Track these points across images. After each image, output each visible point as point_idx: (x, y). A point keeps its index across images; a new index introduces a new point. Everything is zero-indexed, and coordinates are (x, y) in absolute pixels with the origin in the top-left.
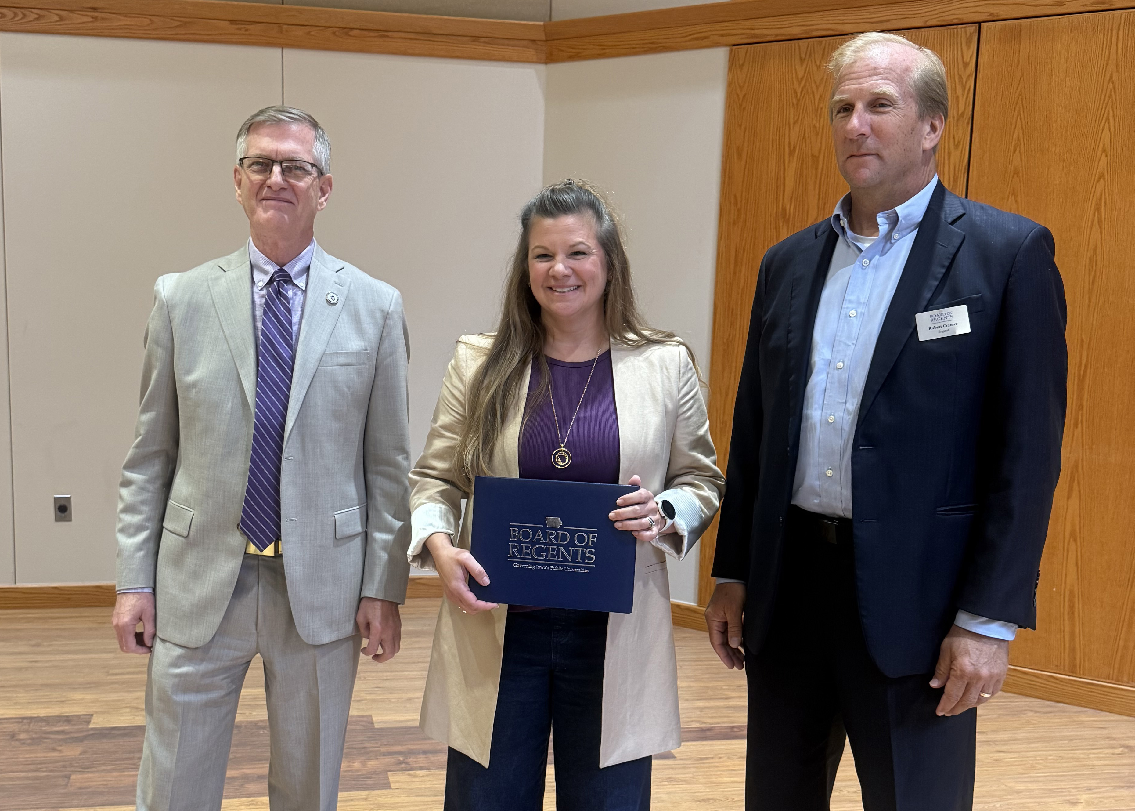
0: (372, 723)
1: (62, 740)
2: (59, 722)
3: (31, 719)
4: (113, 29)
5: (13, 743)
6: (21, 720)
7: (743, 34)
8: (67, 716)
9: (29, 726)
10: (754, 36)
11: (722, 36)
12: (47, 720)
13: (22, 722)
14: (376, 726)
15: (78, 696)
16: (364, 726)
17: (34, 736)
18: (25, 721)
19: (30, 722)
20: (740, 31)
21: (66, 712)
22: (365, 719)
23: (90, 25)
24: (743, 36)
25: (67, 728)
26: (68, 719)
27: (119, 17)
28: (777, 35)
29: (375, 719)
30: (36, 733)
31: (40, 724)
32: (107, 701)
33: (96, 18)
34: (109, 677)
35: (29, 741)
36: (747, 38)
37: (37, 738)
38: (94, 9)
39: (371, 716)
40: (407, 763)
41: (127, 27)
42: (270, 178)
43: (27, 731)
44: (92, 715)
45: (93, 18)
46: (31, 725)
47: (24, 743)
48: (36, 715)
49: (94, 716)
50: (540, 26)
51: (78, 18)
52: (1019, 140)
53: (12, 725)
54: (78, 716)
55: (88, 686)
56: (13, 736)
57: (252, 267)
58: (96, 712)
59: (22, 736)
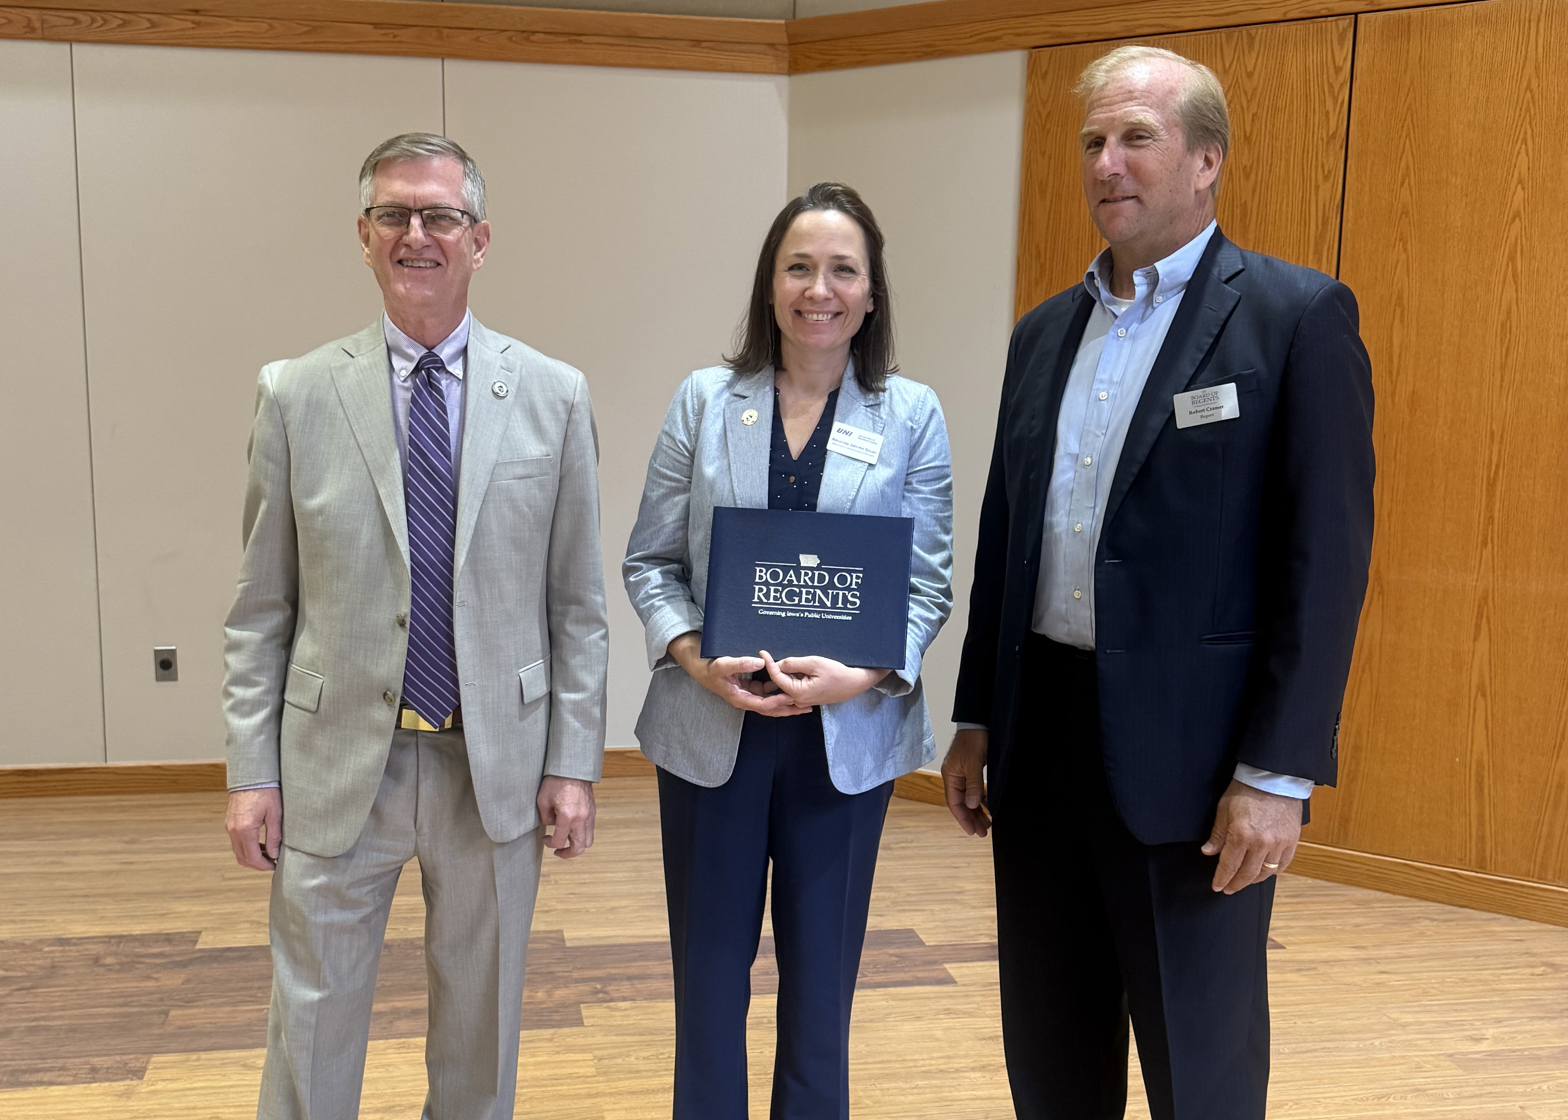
0: (563, 940)
1: (160, 965)
2: (157, 942)
3: (121, 938)
4: (221, 37)
5: (96, 969)
6: (108, 939)
7: (1045, 33)
8: (168, 934)
9: (118, 946)
10: (1060, 35)
11: (1019, 35)
12: (142, 939)
13: (109, 942)
14: (568, 944)
15: (181, 907)
16: (553, 944)
17: (124, 960)
18: (113, 940)
19: (120, 943)
20: (1042, 29)
21: (168, 929)
22: (553, 935)
23: (192, 32)
24: (1046, 35)
25: (167, 949)
26: (168, 938)
27: (229, 22)
28: (1090, 34)
29: (567, 935)
30: (127, 956)
31: (132, 944)
32: (220, 914)
33: (198, 24)
34: (224, 883)
35: (117, 967)
36: (1052, 37)
37: (128, 963)
38: (196, 11)
39: (562, 931)
40: (606, 993)
41: (238, 34)
42: (407, 233)
43: (116, 954)
44: (200, 932)
45: (194, 23)
46: (122, 945)
47: (110, 970)
48: (126, 933)
49: (203, 933)
50: (780, 25)
51: (175, 24)
52: (1408, 167)
53: (96, 946)
54: (182, 934)
55: (196, 894)
56: (96, 960)
57: (389, 350)
58: (206, 929)
59: (109, 960)
